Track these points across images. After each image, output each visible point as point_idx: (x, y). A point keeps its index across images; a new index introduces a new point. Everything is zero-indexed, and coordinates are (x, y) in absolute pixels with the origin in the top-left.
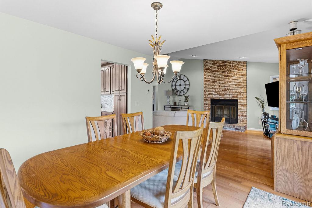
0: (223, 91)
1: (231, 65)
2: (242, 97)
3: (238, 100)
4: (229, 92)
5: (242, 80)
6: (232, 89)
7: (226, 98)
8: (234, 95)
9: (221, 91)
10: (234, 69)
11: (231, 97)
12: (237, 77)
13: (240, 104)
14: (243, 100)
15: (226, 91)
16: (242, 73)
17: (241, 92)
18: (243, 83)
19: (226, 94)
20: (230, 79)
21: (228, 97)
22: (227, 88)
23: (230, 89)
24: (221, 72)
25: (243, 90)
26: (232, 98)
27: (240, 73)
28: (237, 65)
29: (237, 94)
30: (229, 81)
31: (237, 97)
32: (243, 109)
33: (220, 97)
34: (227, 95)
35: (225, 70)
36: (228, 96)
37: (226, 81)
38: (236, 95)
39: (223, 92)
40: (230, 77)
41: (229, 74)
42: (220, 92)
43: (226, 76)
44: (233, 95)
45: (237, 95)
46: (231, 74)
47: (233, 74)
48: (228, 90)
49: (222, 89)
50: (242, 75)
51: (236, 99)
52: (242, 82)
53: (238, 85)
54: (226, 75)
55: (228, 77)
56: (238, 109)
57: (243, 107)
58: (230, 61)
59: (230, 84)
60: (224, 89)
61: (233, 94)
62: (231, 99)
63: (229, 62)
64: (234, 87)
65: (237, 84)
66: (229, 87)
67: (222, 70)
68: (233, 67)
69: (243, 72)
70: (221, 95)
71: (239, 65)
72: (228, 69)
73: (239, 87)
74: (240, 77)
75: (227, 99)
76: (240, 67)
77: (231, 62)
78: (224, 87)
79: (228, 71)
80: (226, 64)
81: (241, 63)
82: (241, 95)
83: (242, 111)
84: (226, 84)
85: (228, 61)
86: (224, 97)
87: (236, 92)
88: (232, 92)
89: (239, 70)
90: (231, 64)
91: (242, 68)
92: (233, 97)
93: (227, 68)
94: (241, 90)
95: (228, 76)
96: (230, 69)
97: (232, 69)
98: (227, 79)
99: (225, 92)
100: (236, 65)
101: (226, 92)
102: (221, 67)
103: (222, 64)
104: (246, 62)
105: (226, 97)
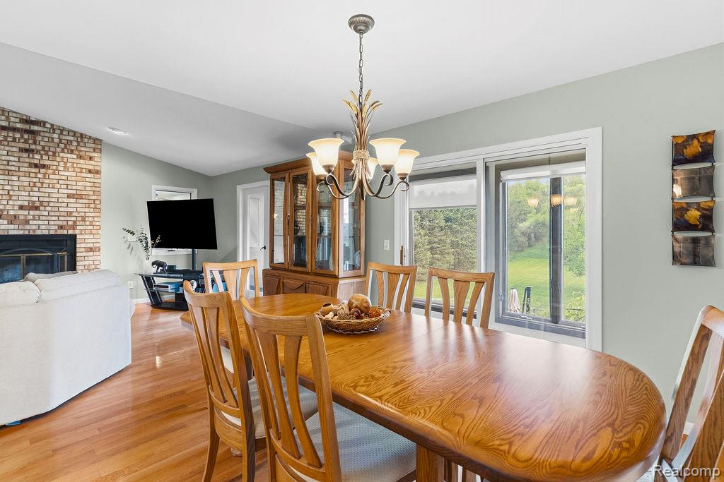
0: (21, 207)
1: (56, 136)
2: (91, 227)
3: (78, 237)
4: (46, 213)
5: (89, 184)
6: (59, 205)
7: (34, 230)
8: (65, 223)
9: (16, 208)
10: (66, 151)
11: (53, 228)
12: (74, 174)
13: (83, 245)
14: (92, 236)
15: (37, 208)
16: (91, 167)
17: (87, 214)
18: (91, 193)
19: (34, 219)
20: (51, 176)
21: (43, 227)
22: (41, 202)
23: (51, 204)
24: (14, 149)
25: (92, 210)
26: (56, 230)
27: (84, 166)
28: (75, 143)
29: (74, 219)
30: (47, 181)
31: (74, 227)
32: (91, 258)
33: (12, 227)
34: (40, 223)
35: (33, 147)
36: (43, 225)
37: (35, 180)
38: (70, 223)
39: (26, 212)
40: (50, 172)
41: (47, 163)
42: (12, 212)
43: (36, 166)
44: (60, 223)
45: (74, 222)
46: (55, 163)
47: (62, 164)
48: (42, 208)
49: (19, 203)
50: (90, 171)
51: (71, 232)
52: (88, 188)
53: (80, 197)
54: (36, 161)
55: (43, 171)
56: (78, 259)
57: (91, 254)
58: (52, 125)
59: (49, 190)
60: (26, 203)
61: (61, 218)
62: (52, 232)
63: (48, 125)
64: (65, 200)
65: (74, 192)
66: (46, 199)
67: (22, 145)
68: (62, 146)
69: (91, 165)
70: (13, 220)
71: (82, 144)
72: (43, 147)
73: (81, 201)
74: (83, 175)
75: (39, 233)
76: (83, 149)
77: (54, 130)
78: (27, 198)
79: (42, 152)
80: (35, 128)
81: (86, 140)
82: (88, 223)
83: (87, 263)
84: (36, 189)
85: (45, 123)
86: (28, 227)
87: (70, 214)
88: (57, 214)
89: (80, 157)
90: (54, 133)
91: (91, 154)
92: (61, 227)
93: (42, 143)
94: (87, 210)
95: (44, 166)
96: (52, 149)
97: (58, 150)
98: (40, 176)
99: (32, 213)
100: (71, 141)
101: (37, 213)
102: (18, 135)
103: (18, 126)
104: (101, 140)
105: (34, 227)
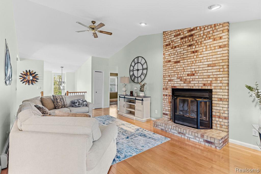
0: (188, 75)
1: (202, 32)
2: (221, 85)
3: (213, 90)
4: (197, 77)
5: (219, 56)
6: (203, 71)
7: (193, 86)
8: (206, 82)
9: (186, 75)
10: (206, 39)
11: (201, 85)
12: (211, 51)
13: (216, 96)
14: (221, 91)
15: (194, 75)
16: (221, 44)
17: (218, 76)
18: (221, 61)
19: (193, 81)
20: (200, 56)
21: (196, 85)
22: (195, 71)
23: (200, 72)
24: (186, 47)
25: (221, 73)
26: (202, 86)
27: (216, 45)
28: (211, 32)
29: (211, 79)
30: (198, 59)
31: (211, 85)
32: (221, 106)
33: (185, 85)
34: (195, 82)
35: (192, 43)
37: (193, 60)
38: (209, 82)
39: (189, 77)
40: (199, 53)
41: (197, 49)
42: (185, 78)
43: (193, 52)
44: (204, 82)
45: (211, 81)
46: (202, 48)
47: (205, 47)
48: (196, 74)
49: (187, 73)
50: (220, 47)
51: (209, 88)
52: (219, 59)
53: (214, 65)
54: (193, 50)
55: (196, 54)
56: (213, 105)
57: (221, 102)
58: (200, 27)
59: (199, 64)
60: (190, 73)
61: (205, 79)
62: (200, 88)
63: (198, 28)
64: (206, 68)
65: (211, 63)
66: (198, 69)
67: (188, 44)
68: (205, 37)
69: (223, 42)
70: (185, 82)
71: (215, 31)
72: (196, 41)
73: (215, 68)
74: (216, 50)
75: (194, 88)
76: (216, 34)
77: (201, 29)
78: (190, 70)
79: (196, 44)
80: (193, 32)
81: (217, 27)
82: (219, 82)
83: (219, 108)
84: (193, 65)
85: (196, 28)
86: (190, 85)
87: (209, 77)
88: (202, 77)
89: (214, 40)
90: (201, 31)
91: (221, 35)
92: (204, 85)
93: (196, 39)
94: (218, 73)
95: (197, 51)
96: (200, 41)
97: (203, 40)
98: (195, 57)
99: (192, 77)
100: (209, 32)
101: (194, 77)
102: (187, 39)
103: (187, 34)
104: (228, 23)
105: (193, 85)
